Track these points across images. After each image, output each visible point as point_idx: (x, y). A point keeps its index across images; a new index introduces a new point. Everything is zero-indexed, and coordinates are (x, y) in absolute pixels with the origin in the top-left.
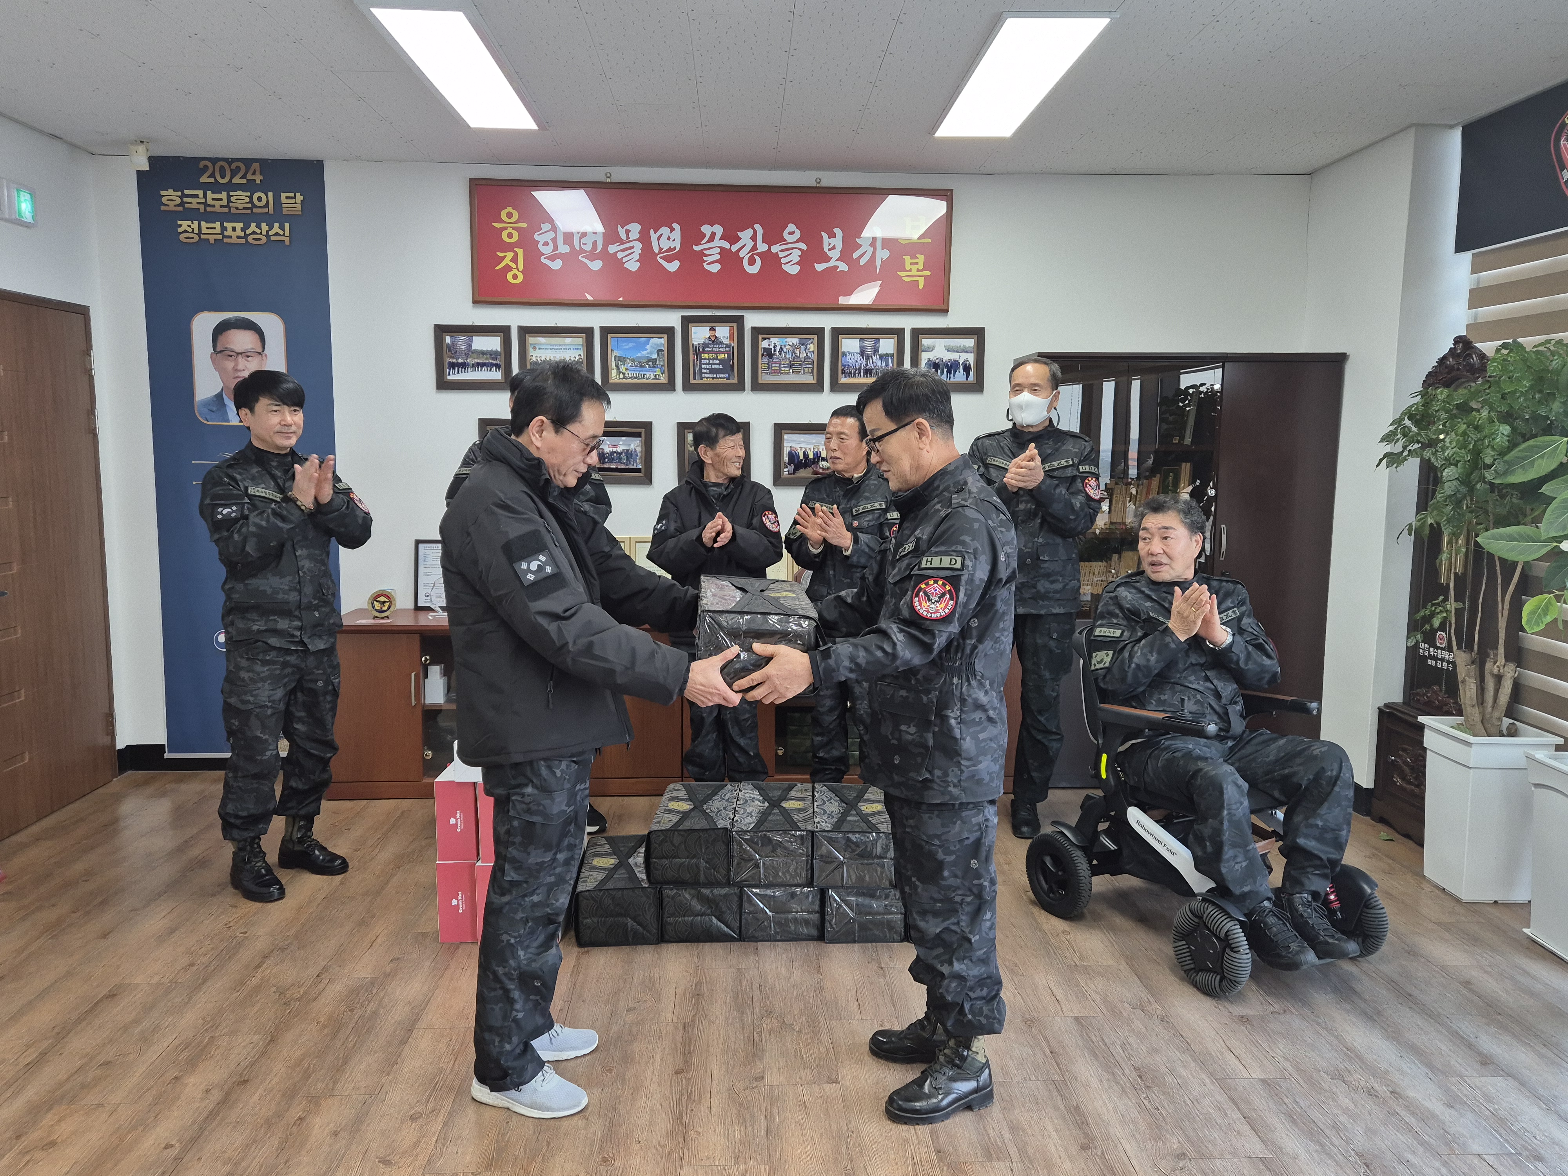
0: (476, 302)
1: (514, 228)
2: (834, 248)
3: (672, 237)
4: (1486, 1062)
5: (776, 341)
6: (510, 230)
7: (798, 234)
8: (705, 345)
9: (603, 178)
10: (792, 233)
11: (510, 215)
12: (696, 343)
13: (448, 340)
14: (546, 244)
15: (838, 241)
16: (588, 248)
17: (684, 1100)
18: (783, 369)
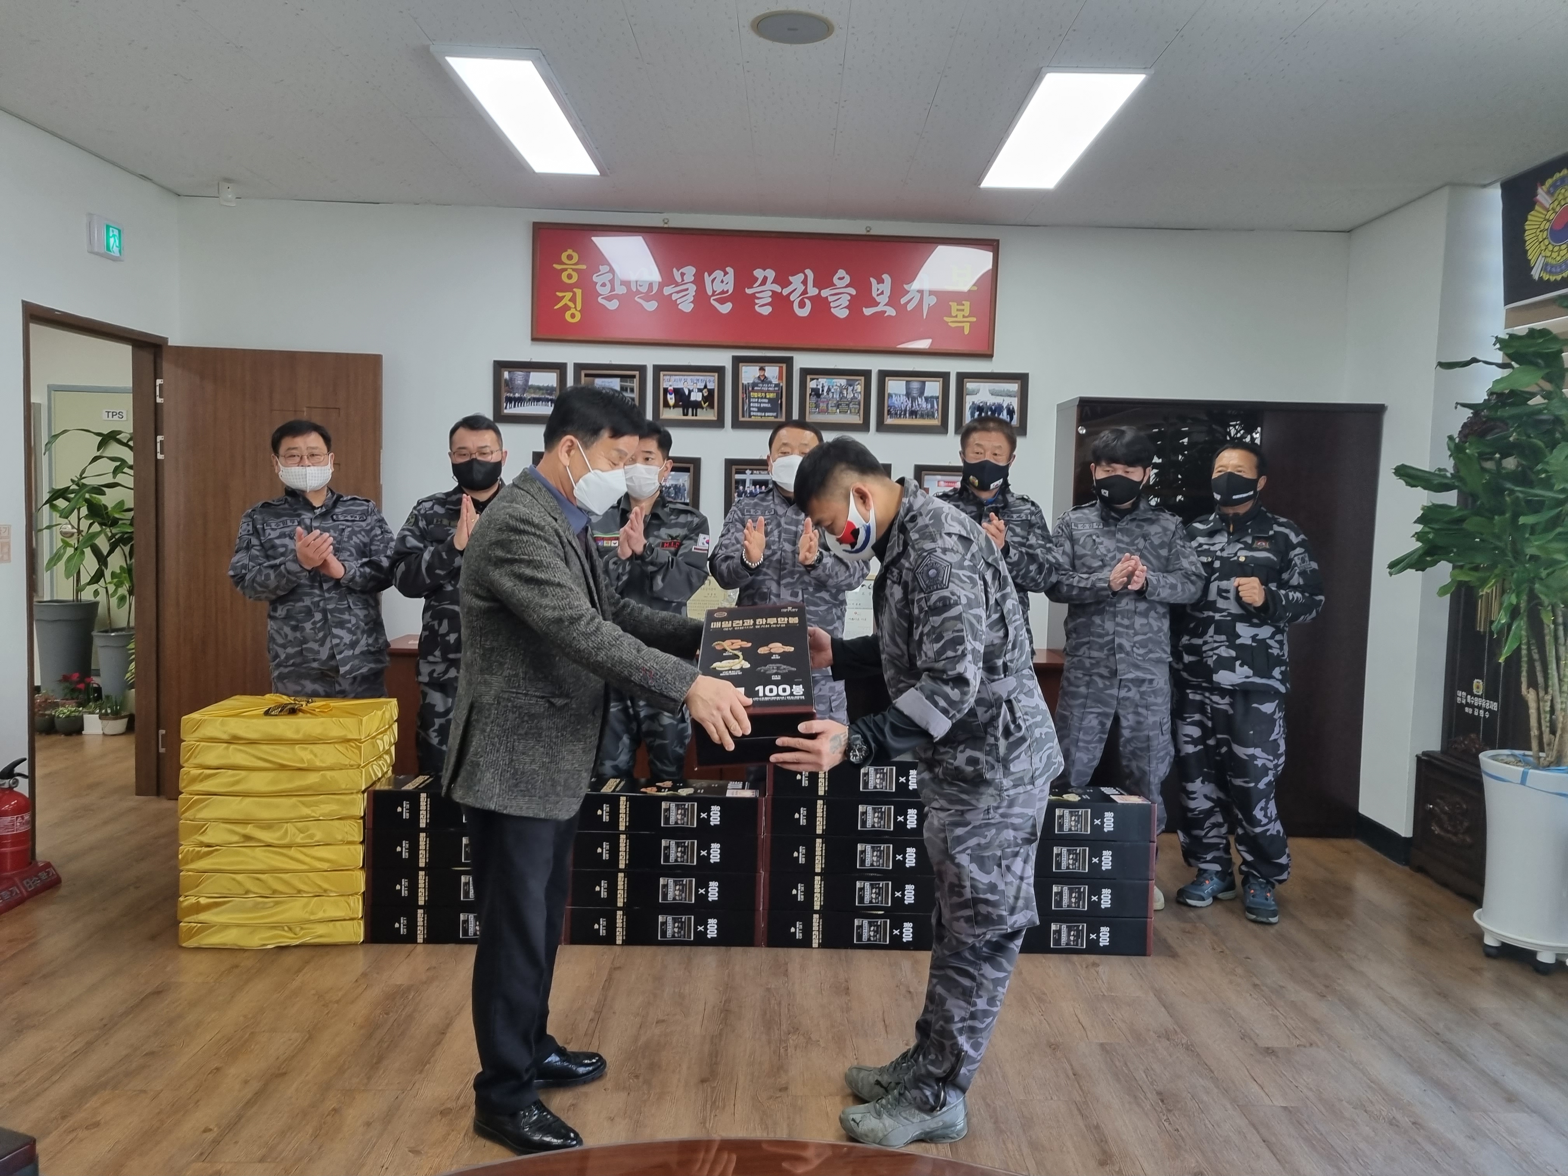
0: (534, 339)
1: (574, 270)
2: (882, 293)
3: (726, 279)
4: (1511, 1099)
5: (823, 382)
6: (570, 271)
7: (848, 279)
8: (754, 385)
9: (661, 225)
10: (842, 279)
11: (570, 257)
12: (745, 382)
13: (506, 375)
14: (604, 285)
15: (887, 286)
16: (644, 289)
17: (708, 1106)
18: (830, 408)
